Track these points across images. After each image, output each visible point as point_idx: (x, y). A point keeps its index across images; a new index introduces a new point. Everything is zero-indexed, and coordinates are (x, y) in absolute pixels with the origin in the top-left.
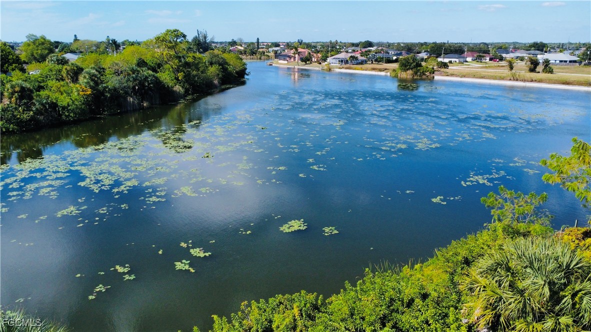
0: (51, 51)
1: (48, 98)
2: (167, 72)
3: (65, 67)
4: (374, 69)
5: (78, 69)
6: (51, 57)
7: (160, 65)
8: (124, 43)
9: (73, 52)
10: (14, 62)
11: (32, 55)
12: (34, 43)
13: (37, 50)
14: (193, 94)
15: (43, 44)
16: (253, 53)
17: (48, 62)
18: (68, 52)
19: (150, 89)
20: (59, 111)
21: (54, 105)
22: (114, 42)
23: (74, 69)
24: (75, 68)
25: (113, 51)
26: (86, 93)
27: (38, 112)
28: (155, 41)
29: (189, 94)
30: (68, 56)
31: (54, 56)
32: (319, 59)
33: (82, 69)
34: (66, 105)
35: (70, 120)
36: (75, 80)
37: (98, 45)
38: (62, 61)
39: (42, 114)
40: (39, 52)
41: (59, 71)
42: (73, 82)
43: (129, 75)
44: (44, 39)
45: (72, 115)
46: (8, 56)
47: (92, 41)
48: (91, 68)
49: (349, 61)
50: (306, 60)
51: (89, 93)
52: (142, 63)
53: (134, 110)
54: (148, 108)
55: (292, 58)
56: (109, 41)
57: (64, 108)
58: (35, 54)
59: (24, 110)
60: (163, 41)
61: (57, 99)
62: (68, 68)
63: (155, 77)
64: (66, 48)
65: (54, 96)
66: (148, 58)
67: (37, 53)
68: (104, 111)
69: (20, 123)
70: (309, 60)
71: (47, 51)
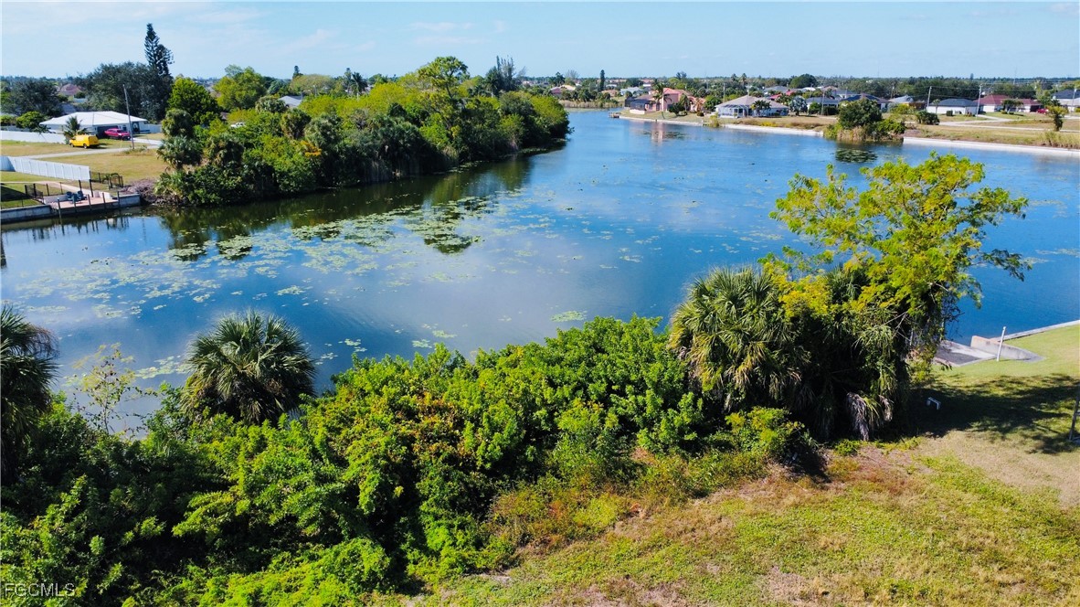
0: (261, 92)
1: (261, 160)
2: (435, 126)
3: (283, 115)
4: (795, 125)
5: (303, 118)
6: (263, 101)
7: (424, 115)
8: (373, 80)
9: (291, 94)
10: (207, 110)
11: (233, 98)
12: (236, 79)
13: (241, 90)
14: (473, 161)
15: (249, 80)
16: (589, 97)
17: (259, 108)
18: (285, 95)
19: (406, 150)
20: (275, 178)
21: (269, 170)
22: (358, 78)
23: (297, 119)
24: (299, 116)
25: (355, 93)
26: (314, 154)
27: (248, 179)
28: (418, 75)
29: (468, 161)
30: (287, 100)
31: (268, 99)
32: (702, 107)
33: (308, 119)
34: (286, 170)
35: (289, 191)
36: (298, 134)
37: (331, 84)
38: (278, 108)
39: (251, 182)
40: (244, 93)
41: (275, 122)
42: (295, 137)
43: (376, 127)
44: (252, 74)
45: (293, 184)
46: (200, 99)
47: (323, 77)
48: (322, 117)
49: (755, 111)
50: (678, 108)
51: (318, 154)
52: (397, 110)
53: (381, 182)
54: (401, 179)
55: (655, 105)
56: (349, 76)
57: (282, 174)
58: (237, 98)
59: (229, 175)
60: (430, 75)
61: (273, 161)
62: (289, 116)
63: (415, 132)
64: (283, 88)
65: (268, 157)
66: (408, 104)
67: (240, 95)
68: (337, 180)
69: (223, 192)
70: (682, 109)
71: (254, 93)
